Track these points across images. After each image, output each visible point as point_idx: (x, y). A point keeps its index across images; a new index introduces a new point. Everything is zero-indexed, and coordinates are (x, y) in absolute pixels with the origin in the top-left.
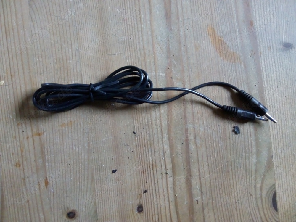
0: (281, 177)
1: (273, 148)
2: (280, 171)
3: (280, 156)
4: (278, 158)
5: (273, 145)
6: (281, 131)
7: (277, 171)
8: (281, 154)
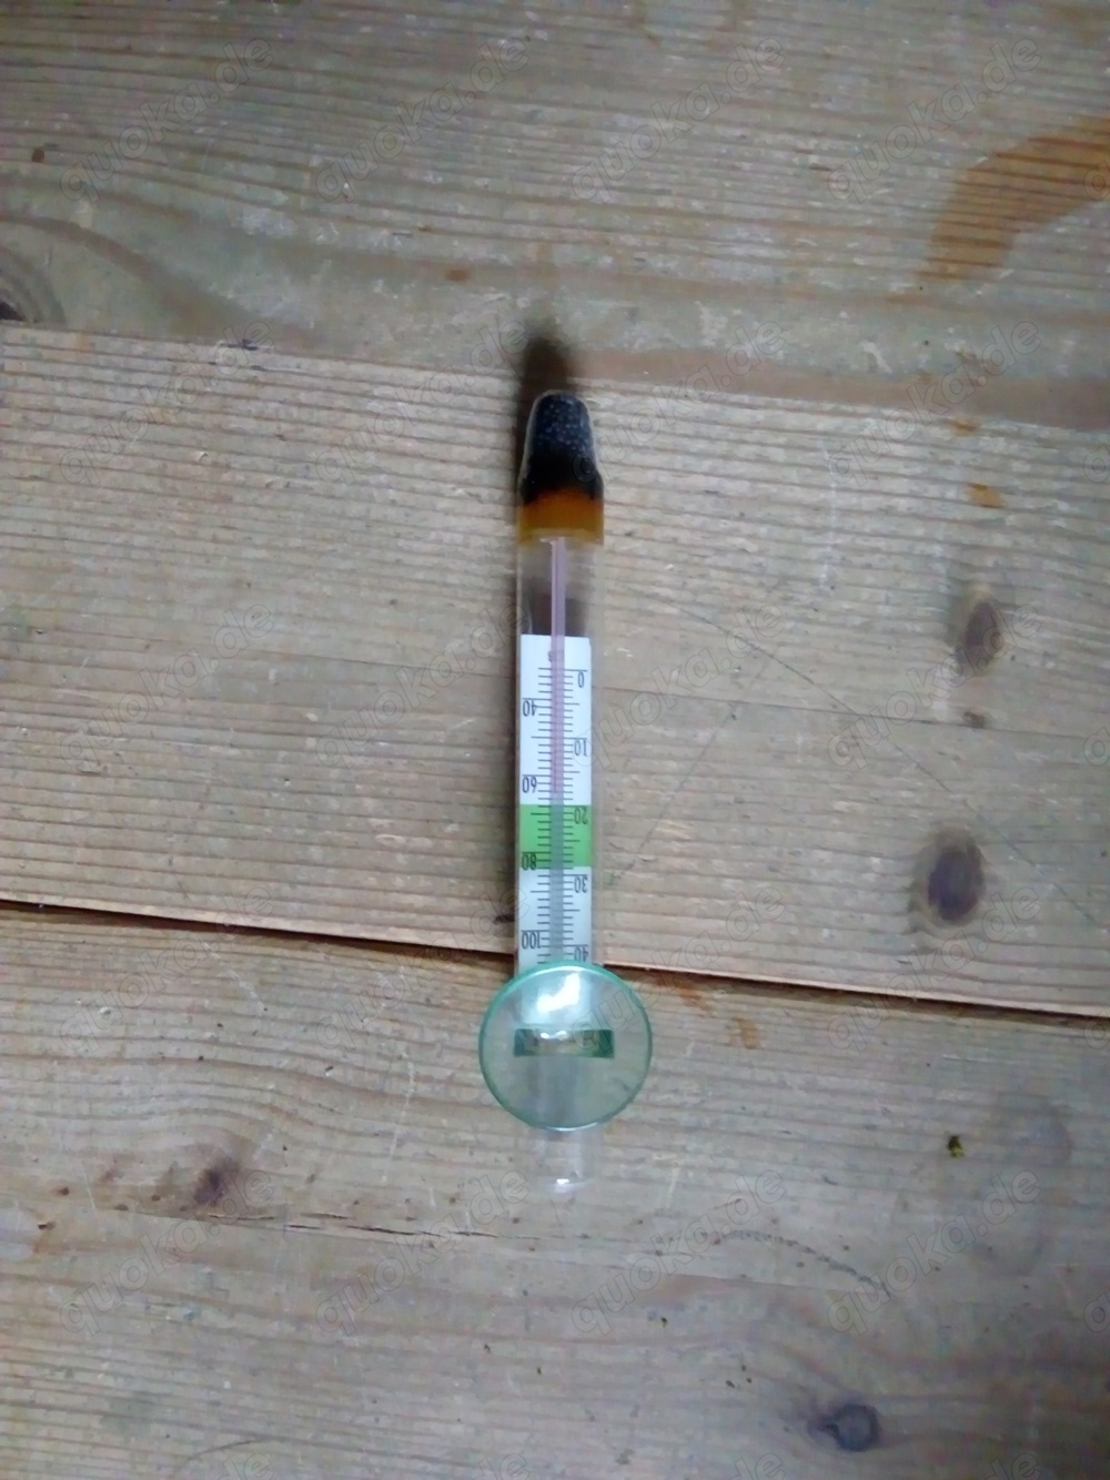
0: (96, 374)
1: (306, 363)
2: (141, 379)
3: (239, 397)
4: (230, 387)
5: (325, 366)
6: (410, 445)
7: (144, 356)
8: (253, 407)
